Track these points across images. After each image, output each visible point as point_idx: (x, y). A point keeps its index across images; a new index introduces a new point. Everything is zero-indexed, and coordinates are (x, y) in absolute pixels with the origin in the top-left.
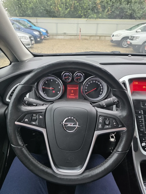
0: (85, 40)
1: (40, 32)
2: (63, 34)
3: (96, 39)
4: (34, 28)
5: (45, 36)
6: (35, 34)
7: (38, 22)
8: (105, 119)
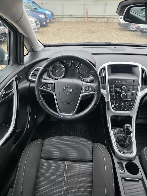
0: (92, 23)
1: (45, 15)
2: (69, 16)
3: (103, 21)
4: (40, 10)
5: (51, 19)
6: (41, 17)
7: (43, 3)
8: (86, 87)
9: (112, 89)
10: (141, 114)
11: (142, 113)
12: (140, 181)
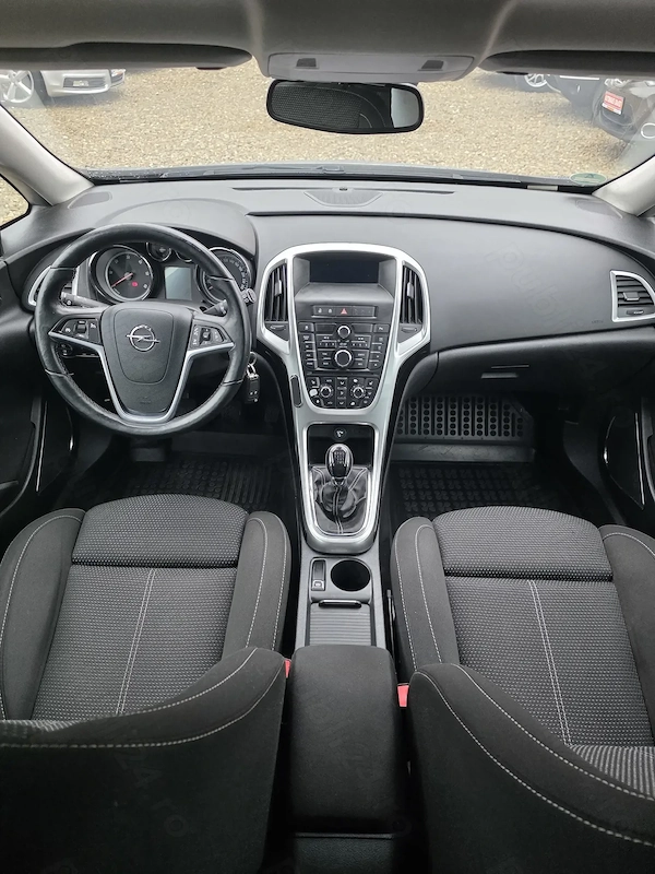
8: (203, 330)
9: (306, 338)
10: (490, 431)
11: (493, 427)
12: (365, 608)
